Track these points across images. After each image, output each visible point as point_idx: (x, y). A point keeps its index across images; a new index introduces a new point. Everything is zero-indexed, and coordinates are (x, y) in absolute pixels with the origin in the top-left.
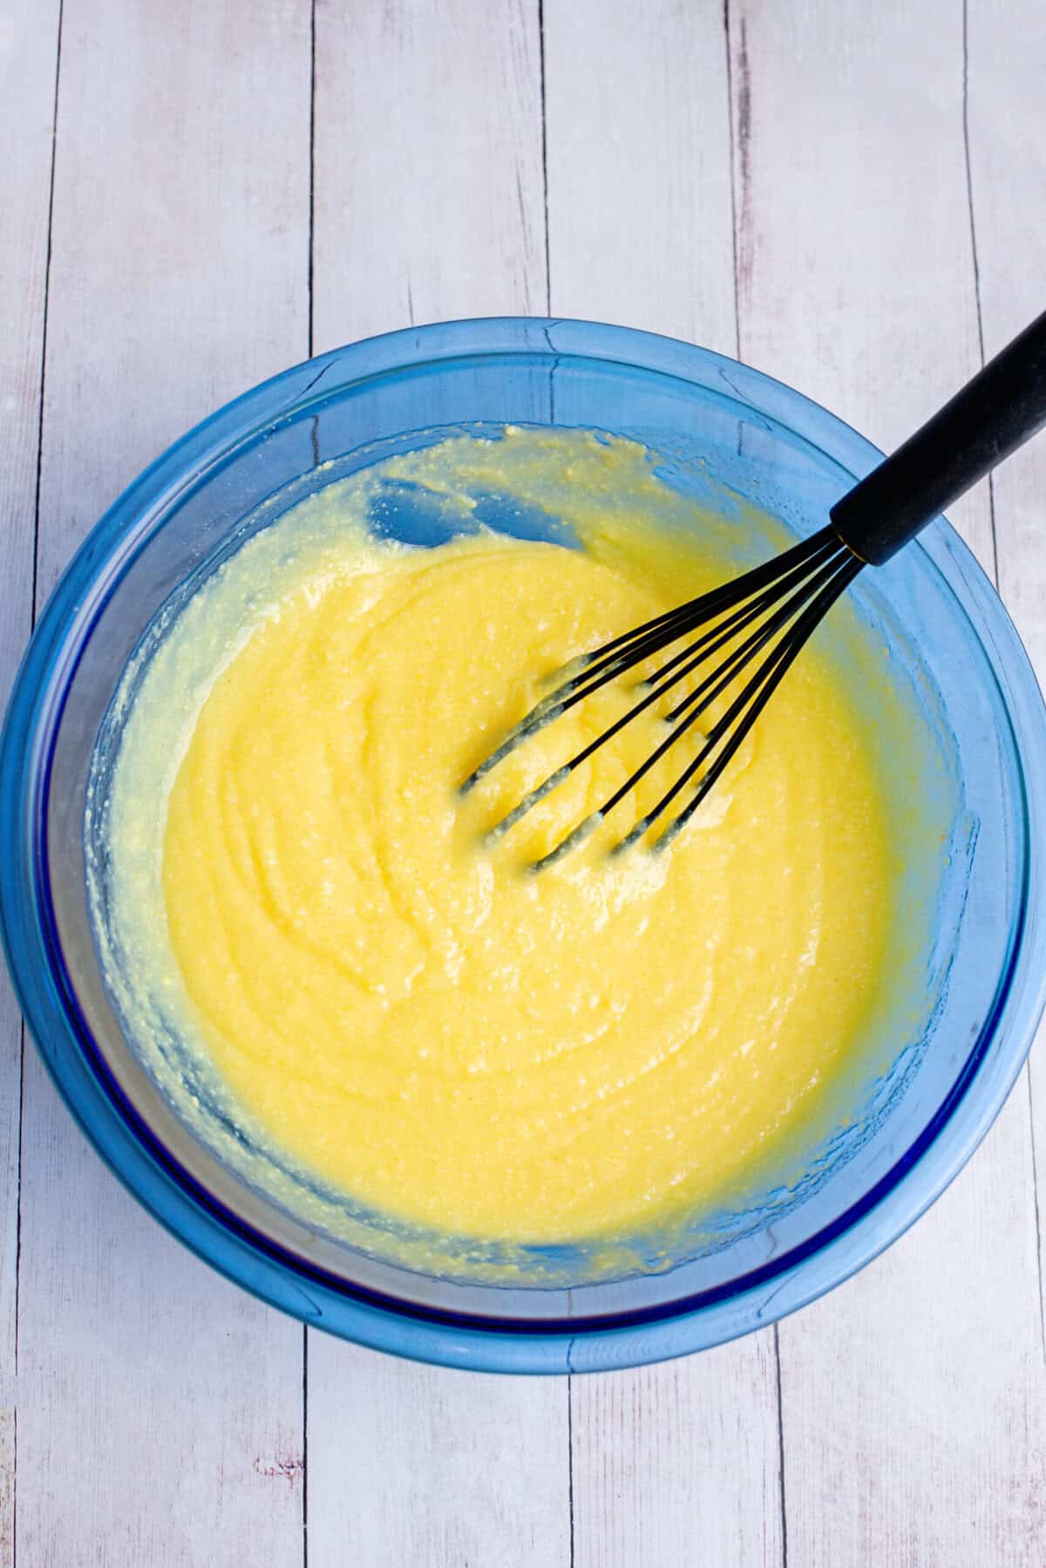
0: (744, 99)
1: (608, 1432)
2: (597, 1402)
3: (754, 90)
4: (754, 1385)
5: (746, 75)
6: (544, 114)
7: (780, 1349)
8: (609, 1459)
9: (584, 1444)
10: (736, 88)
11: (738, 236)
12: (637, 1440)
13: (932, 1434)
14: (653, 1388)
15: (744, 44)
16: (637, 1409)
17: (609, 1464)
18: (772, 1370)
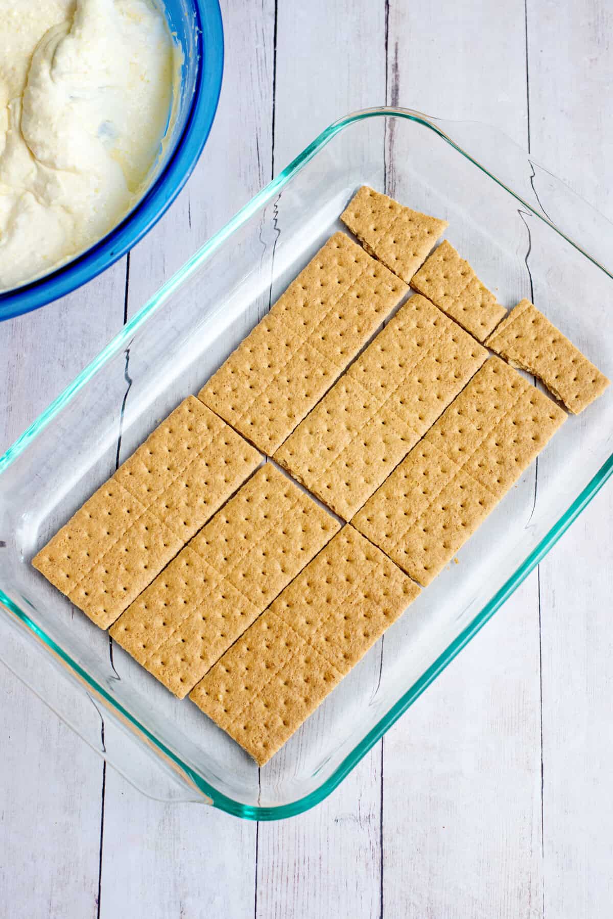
0: (395, 91)
1: (279, 889)
2: (273, 871)
3: (401, 86)
4: (367, 864)
5: (397, 77)
6: (274, 100)
7: (383, 844)
8: (278, 904)
9: (264, 895)
10: (390, 85)
11: (387, 176)
12: (296, 894)
13: (473, 898)
14: (307, 864)
15: (396, 58)
16: (296, 876)
17: (278, 907)
18: (379, 855)
